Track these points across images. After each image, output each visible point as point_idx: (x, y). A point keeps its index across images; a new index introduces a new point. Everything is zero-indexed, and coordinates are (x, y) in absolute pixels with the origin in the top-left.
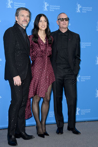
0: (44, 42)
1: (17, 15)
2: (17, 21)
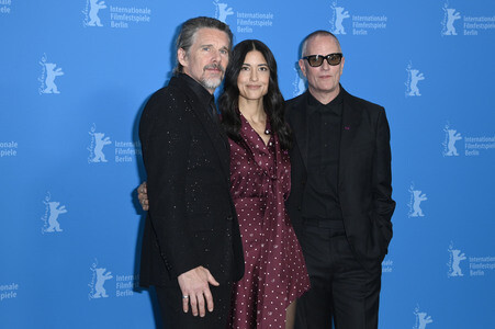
0: (266, 139)
1: (183, 43)
2: (181, 67)
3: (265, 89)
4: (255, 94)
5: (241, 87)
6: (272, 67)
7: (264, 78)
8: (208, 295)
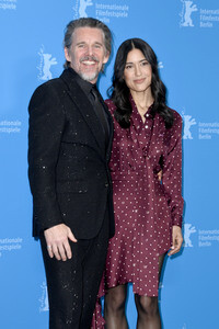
1: (68, 42)
3: (148, 80)
4: (142, 87)
5: (130, 83)
6: (152, 61)
7: (146, 71)
8: (68, 247)
